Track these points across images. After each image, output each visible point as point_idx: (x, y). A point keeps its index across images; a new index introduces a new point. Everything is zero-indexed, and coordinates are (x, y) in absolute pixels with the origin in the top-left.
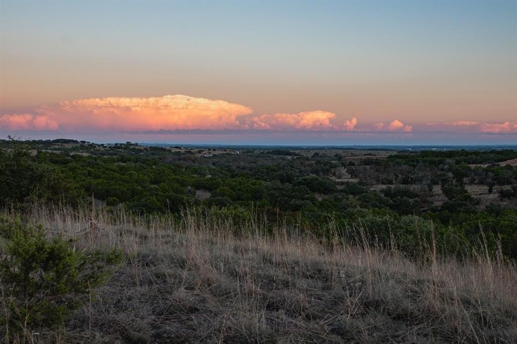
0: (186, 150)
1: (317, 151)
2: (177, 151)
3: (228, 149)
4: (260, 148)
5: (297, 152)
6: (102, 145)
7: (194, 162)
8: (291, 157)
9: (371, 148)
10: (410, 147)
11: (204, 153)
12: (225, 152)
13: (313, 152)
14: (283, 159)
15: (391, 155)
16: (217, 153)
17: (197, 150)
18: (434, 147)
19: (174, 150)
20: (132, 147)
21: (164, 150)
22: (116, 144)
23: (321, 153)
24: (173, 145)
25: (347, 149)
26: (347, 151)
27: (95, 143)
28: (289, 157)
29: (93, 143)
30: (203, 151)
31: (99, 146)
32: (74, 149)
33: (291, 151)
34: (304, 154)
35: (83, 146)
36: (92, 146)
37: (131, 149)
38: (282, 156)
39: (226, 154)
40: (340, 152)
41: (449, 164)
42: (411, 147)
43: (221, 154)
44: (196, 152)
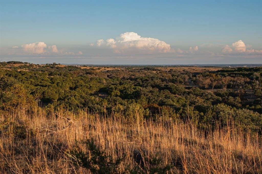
0: (90, 68)
1: (172, 68)
2: (85, 68)
3: (116, 67)
4: (136, 66)
5: (159, 68)
6: (38, 65)
7: (96, 75)
8: (156, 72)
9: (205, 66)
10: (229, 65)
11: (101, 69)
12: (115, 69)
13: (169, 69)
14: (151, 73)
15: (218, 70)
16: (109, 69)
17: (97, 68)
18: (245, 65)
19: (83, 68)
20: (56, 66)
21: (77, 68)
22: (47, 64)
23: (174, 69)
24: (82, 65)
25: (190, 66)
26: (190, 68)
27: (33, 64)
28: (154, 72)
29: (32, 64)
30: (101, 68)
31: (36, 65)
32: (20, 67)
33: (156, 68)
34: (163, 69)
35: (26, 65)
36: (31, 65)
37: (56, 67)
38: (150, 71)
39: (115, 70)
40: (186, 68)
41: (256, 75)
42: (231, 65)
43: (113, 70)
44: (97, 69)
